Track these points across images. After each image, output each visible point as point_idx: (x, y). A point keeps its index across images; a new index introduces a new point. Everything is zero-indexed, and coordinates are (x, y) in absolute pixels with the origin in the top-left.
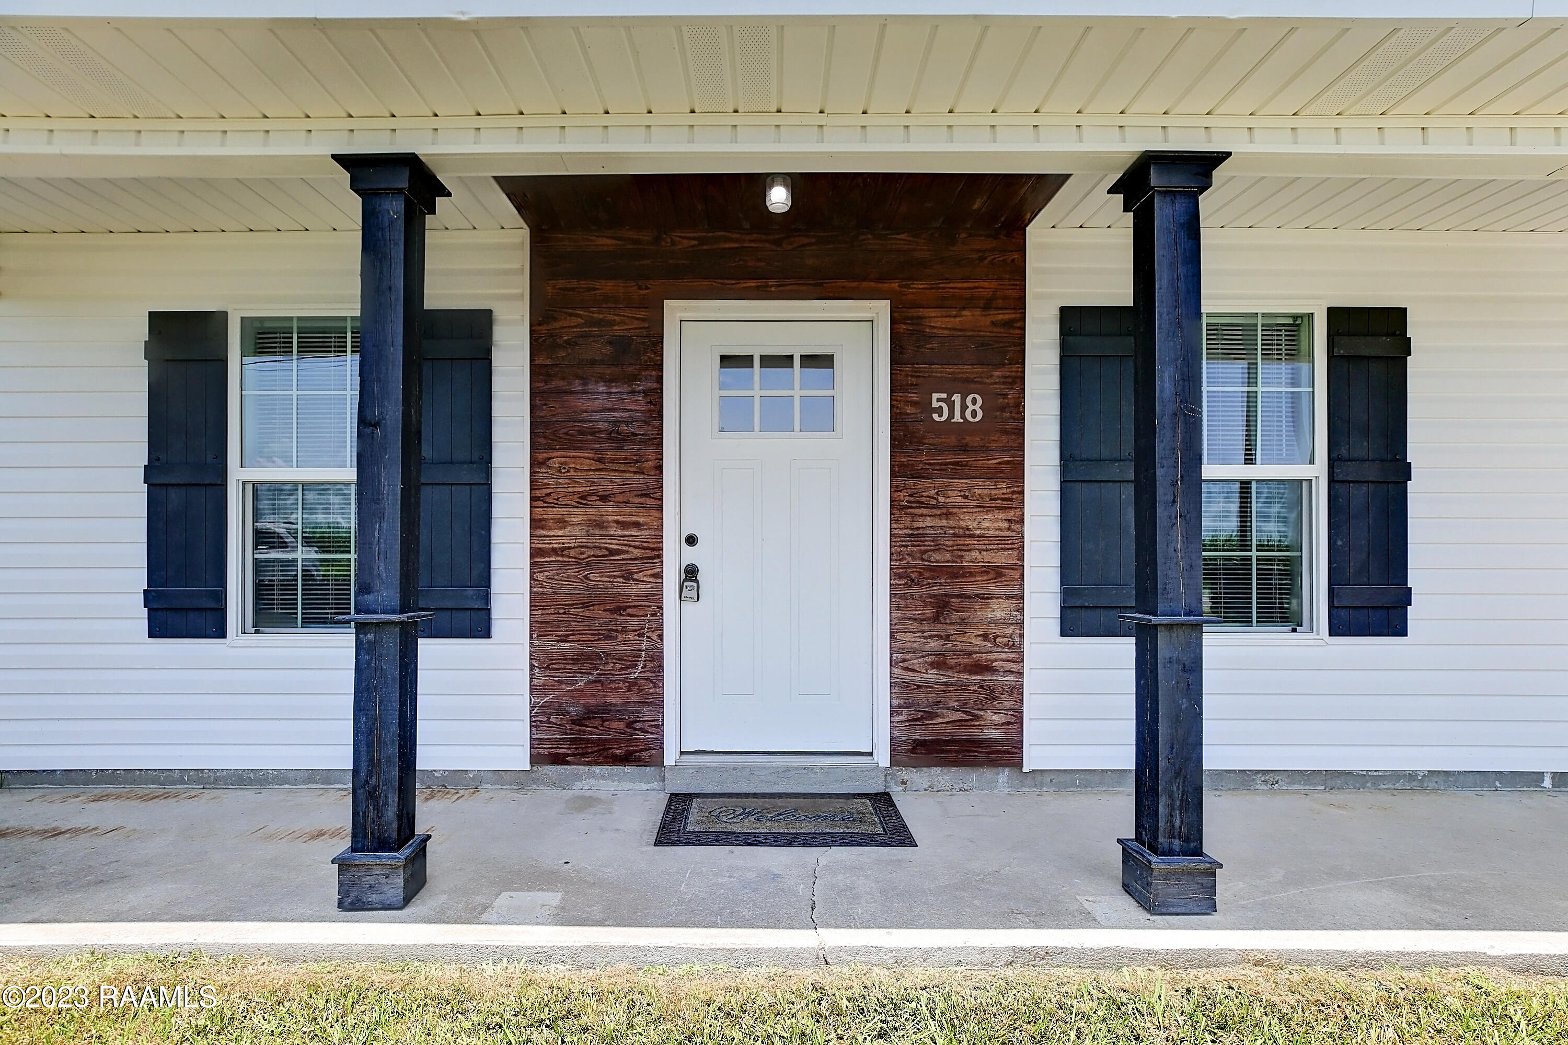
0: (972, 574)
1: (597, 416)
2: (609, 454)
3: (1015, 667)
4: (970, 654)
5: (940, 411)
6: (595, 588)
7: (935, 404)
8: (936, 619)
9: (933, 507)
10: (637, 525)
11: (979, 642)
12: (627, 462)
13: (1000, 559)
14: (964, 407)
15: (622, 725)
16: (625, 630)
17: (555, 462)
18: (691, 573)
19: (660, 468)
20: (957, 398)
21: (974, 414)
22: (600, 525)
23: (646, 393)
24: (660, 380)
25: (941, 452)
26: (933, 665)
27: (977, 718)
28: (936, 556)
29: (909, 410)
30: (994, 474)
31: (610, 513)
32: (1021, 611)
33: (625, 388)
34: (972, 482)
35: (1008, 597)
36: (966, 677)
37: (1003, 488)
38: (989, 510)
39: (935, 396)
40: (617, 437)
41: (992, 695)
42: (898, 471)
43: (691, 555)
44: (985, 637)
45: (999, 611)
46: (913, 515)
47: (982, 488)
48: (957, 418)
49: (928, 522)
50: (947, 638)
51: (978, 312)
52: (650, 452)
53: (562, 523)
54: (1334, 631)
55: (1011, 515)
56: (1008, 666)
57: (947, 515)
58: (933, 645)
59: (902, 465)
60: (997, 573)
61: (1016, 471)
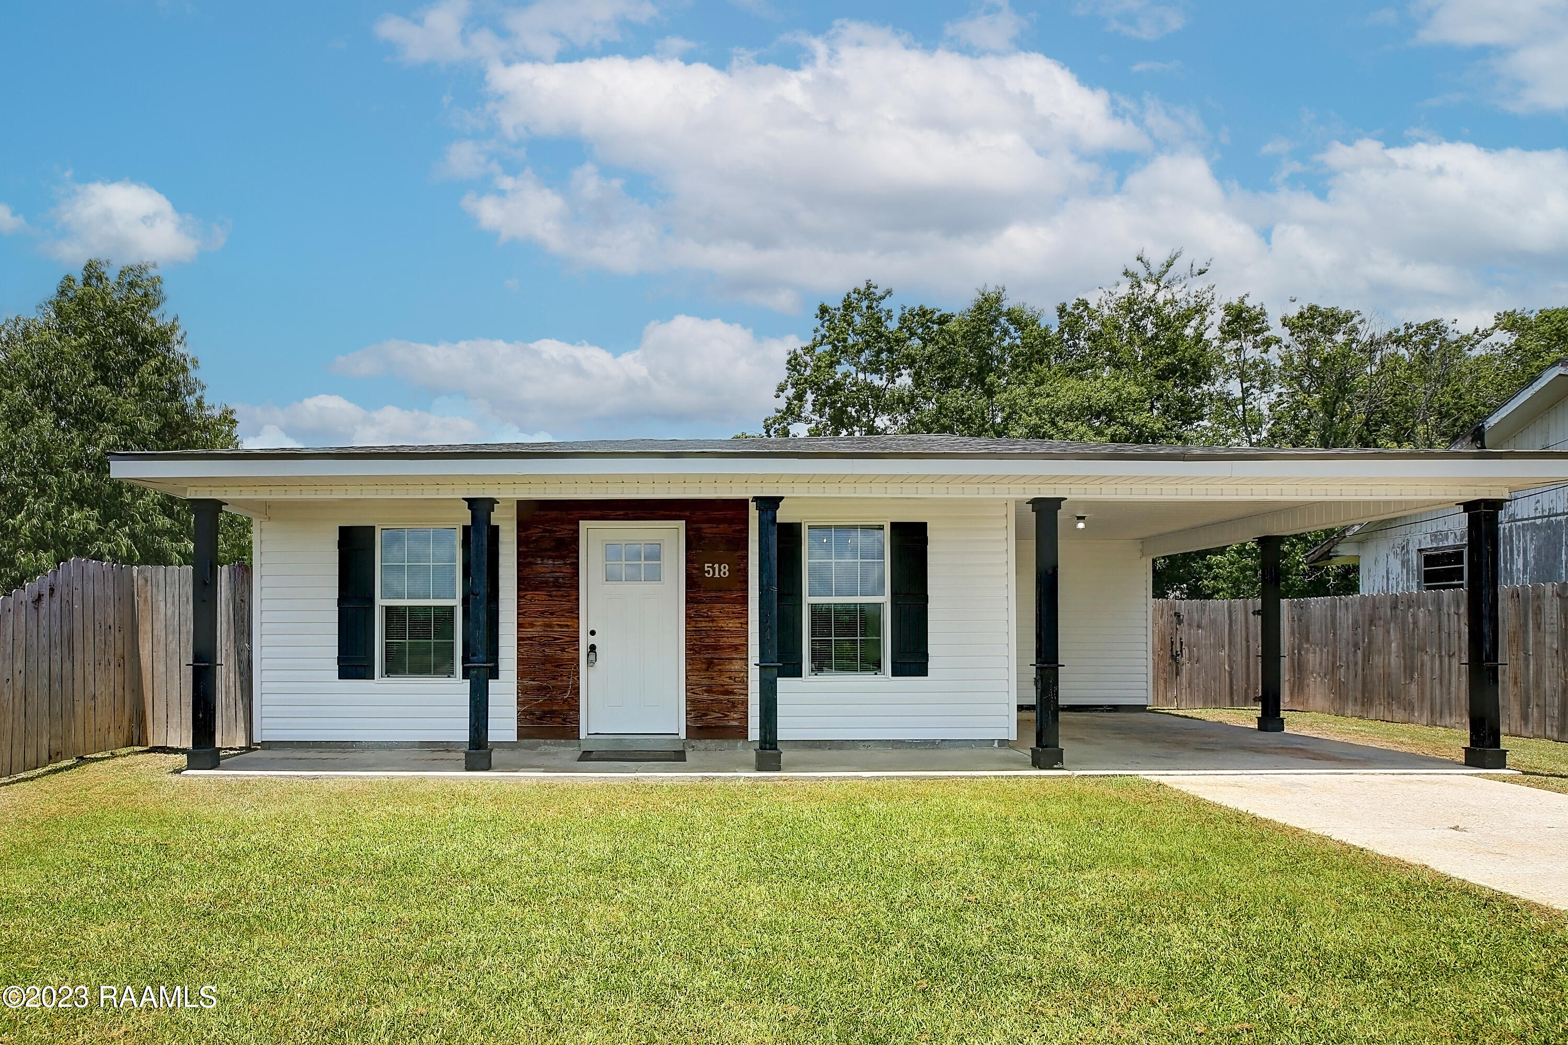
0: (724, 649)
1: (548, 575)
2: (554, 593)
3: (744, 692)
4: (723, 685)
5: (708, 572)
6: (548, 656)
7: (706, 569)
8: (707, 670)
9: (707, 617)
10: (567, 626)
11: (727, 680)
12: (562, 596)
13: (737, 641)
14: (720, 570)
15: (560, 720)
16: (561, 675)
17: (529, 597)
18: (593, 648)
19: (578, 599)
20: (716, 566)
21: (725, 573)
22: (550, 626)
23: (571, 564)
24: (578, 558)
25: (710, 591)
26: (706, 691)
27: (726, 716)
28: (707, 640)
29: (694, 571)
30: (734, 601)
31: (555, 621)
32: (747, 666)
33: (562, 562)
34: (724, 605)
35: (741, 659)
36: (721, 697)
37: (738, 608)
38: (732, 618)
39: (706, 565)
40: (557, 585)
41: (734, 705)
42: (688, 601)
43: (593, 640)
44: (730, 678)
45: (737, 665)
46: (696, 621)
47: (729, 608)
48: (717, 575)
49: (704, 624)
50: (712, 678)
51: (726, 525)
52: (574, 593)
53: (532, 625)
54: (894, 674)
55: (742, 620)
56: (742, 691)
57: (713, 621)
58: (705, 682)
59: (691, 598)
60: (735, 648)
61: (744, 600)
